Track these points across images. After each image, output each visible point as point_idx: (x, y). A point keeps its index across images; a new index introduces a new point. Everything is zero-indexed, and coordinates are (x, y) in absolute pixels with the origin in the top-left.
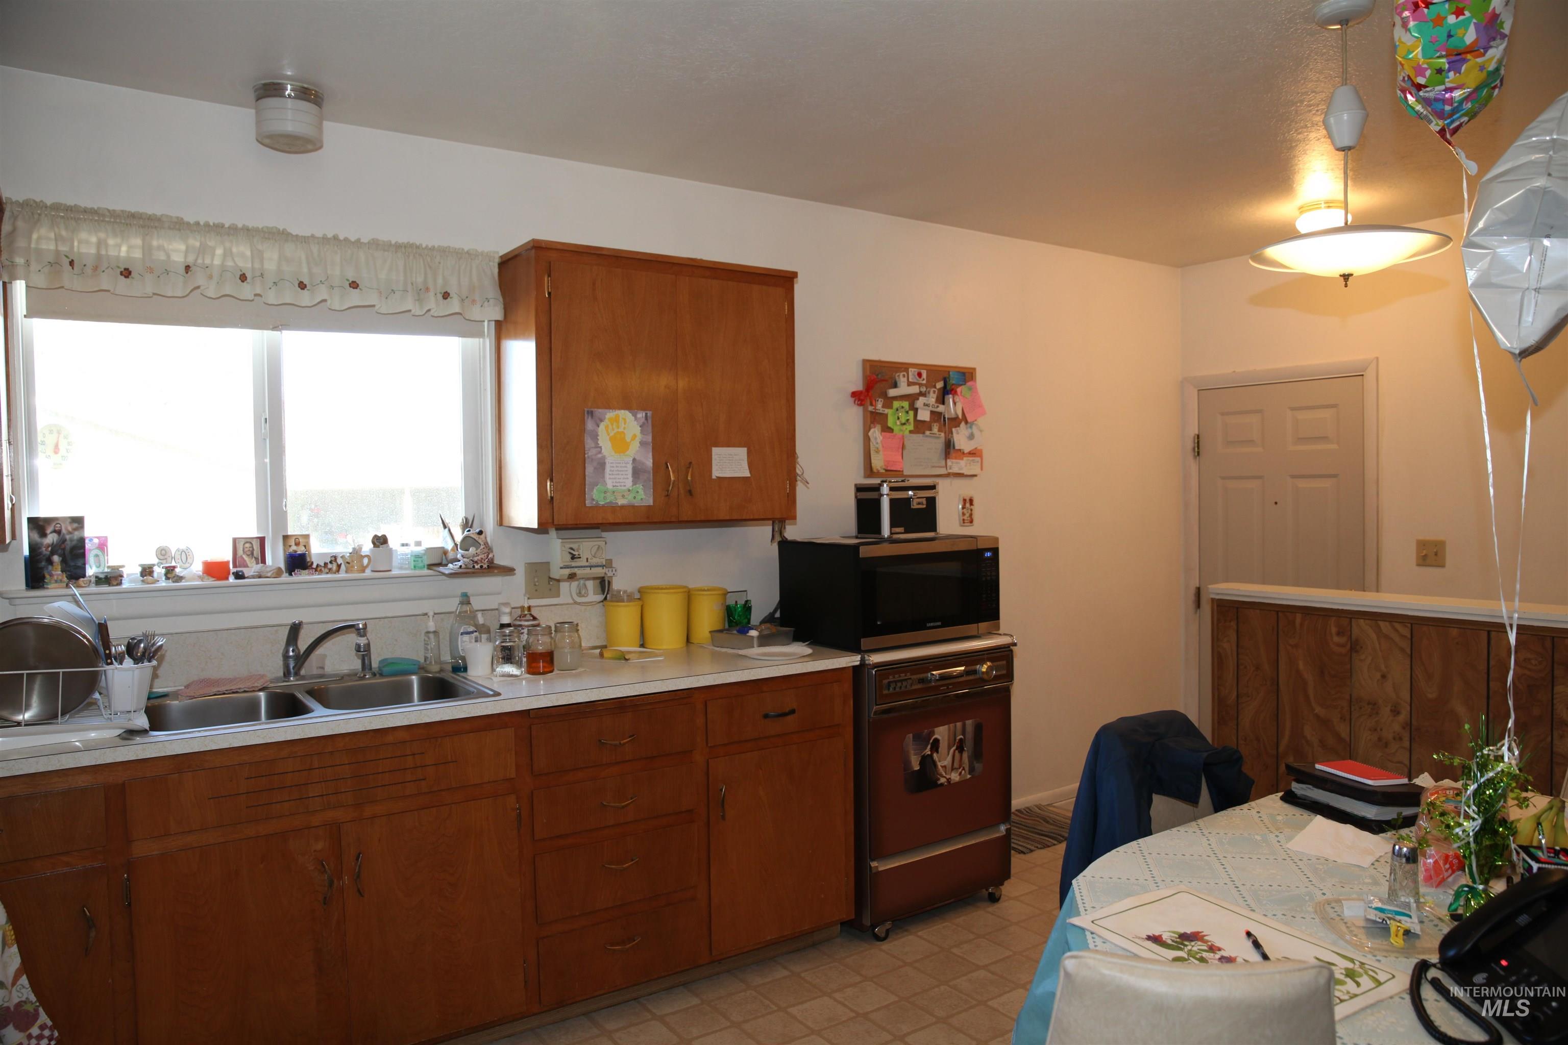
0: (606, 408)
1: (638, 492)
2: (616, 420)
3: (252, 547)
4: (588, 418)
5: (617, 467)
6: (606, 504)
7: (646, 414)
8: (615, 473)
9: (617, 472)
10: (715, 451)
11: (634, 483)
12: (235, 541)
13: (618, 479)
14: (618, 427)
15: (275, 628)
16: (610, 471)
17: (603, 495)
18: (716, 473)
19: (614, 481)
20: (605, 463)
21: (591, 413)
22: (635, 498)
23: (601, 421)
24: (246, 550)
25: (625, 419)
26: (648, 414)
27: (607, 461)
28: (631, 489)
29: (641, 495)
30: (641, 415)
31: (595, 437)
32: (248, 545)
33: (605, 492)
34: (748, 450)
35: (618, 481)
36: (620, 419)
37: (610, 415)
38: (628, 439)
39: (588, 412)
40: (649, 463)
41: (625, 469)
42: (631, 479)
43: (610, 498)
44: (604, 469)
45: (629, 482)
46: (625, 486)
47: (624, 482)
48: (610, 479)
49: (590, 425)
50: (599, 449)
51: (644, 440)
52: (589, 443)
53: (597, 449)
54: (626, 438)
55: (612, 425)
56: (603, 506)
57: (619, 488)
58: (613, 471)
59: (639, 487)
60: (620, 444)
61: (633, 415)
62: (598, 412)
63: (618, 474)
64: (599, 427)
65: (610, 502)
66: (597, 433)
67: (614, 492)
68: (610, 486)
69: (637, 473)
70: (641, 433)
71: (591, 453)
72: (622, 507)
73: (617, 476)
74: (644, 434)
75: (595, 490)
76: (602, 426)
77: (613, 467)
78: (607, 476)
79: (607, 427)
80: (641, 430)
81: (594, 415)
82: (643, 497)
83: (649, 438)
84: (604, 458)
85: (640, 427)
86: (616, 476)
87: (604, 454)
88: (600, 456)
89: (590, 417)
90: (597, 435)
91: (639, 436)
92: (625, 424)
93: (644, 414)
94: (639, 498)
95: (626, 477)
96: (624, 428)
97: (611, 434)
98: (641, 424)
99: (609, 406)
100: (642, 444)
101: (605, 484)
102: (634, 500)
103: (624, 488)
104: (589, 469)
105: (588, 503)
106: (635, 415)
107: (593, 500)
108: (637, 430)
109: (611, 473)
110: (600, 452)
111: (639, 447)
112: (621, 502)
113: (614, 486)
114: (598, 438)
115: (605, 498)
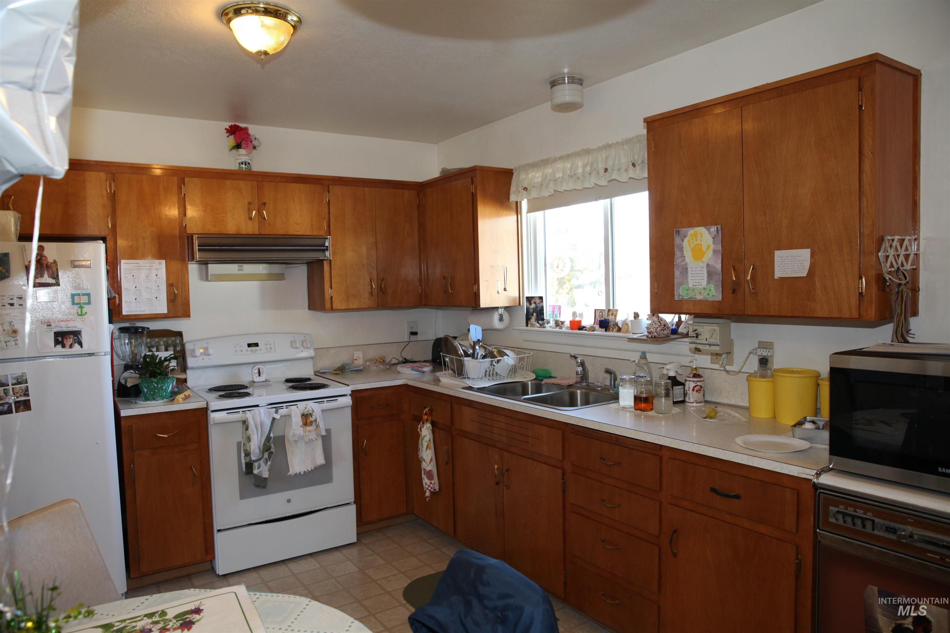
0: (689, 227)
1: (710, 290)
2: (695, 235)
3: (603, 315)
4: (676, 236)
5: (696, 271)
6: (688, 298)
7: (717, 228)
8: (694, 275)
9: (696, 275)
10: (777, 253)
11: (708, 283)
12: (595, 310)
13: (697, 280)
14: (697, 240)
15: (594, 357)
16: (692, 274)
17: (685, 292)
18: (778, 273)
19: (694, 281)
20: (687, 268)
21: (678, 232)
22: (708, 294)
23: (685, 237)
24: (600, 316)
25: (701, 234)
26: (719, 228)
27: (688, 267)
28: (706, 287)
29: (713, 292)
30: (713, 229)
31: (681, 249)
32: (601, 313)
33: (687, 290)
34: (811, 250)
35: (697, 281)
36: (698, 234)
37: (691, 231)
38: (704, 249)
39: (676, 231)
40: (719, 267)
41: (702, 272)
42: (706, 280)
43: (691, 294)
44: (687, 273)
45: (704, 283)
46: (701, 285)
47: (701, 283)
48: (691, 280)
49: (677, 240)
50: (684, 258)
51: (716, 249)
52: (678, 253)
53: (682, 258)
54: (703, 248)
55: (692, 239)
56: (686, 300)
57: (697, 286)
58: (693, 274)
59: (712, 287)
60: (698, 253)
61: (707, 230)
62: (683, 230)
63: (698, 276)
64: (683, 241)
65: (691, 297)
66: (682, 246)
67: (693, 290)
68: (691, 285)
69: (710, 274)
70: (713, 243)
71: (678, 261)
72: (700, 301)
73: (697, 278)
74: (715, 244)
75: (681, 289)
76: (686, 240)
77: (693, 271)
78: (690, 278)
79: (689, 241)
80: (713, 241)
81: (680, 233)
82: (715, 294)
83: (719, 247)
84: (686, 264)
85: (713, 238)
86: (695, 278)
87: (687, 261)
88: (684, 263)
89: (677, 236)
90: (683, 248)
91: (712, 246)
92: (701, 237)
93: (716, 228)
94: (711, 295)
95: (702, 278)
96: (701, 241)
97: (692, 246)
98: (713, 236)
99: (691, 225)
100: (715, 252)
101: (687, 283)
102: (708, 296)
103: (700, 287)
104: (677, 273)
105: (676, 298)
106: (708, 230)
107: (680, 295)
108: (711, 240)
109: (692, 275)
110: (684, 260)
111: (712, 255)
112: (699, 297)
113: (693, 286)
114: (684, 249)
115: (687, 294)
